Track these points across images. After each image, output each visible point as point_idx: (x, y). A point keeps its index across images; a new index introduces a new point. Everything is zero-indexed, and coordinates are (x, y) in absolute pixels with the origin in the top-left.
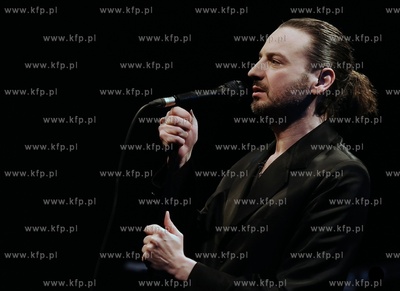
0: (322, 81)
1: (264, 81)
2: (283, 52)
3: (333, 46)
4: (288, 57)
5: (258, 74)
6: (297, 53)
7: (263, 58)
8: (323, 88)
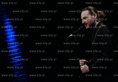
0: (95, 16)
1: (86, 23)
2: (86, 16)
3: (93, 9)
4: (87, 16)
5: (84, 22)
6: (88, 14)
7: (83, 19)
8: (96, 17)
